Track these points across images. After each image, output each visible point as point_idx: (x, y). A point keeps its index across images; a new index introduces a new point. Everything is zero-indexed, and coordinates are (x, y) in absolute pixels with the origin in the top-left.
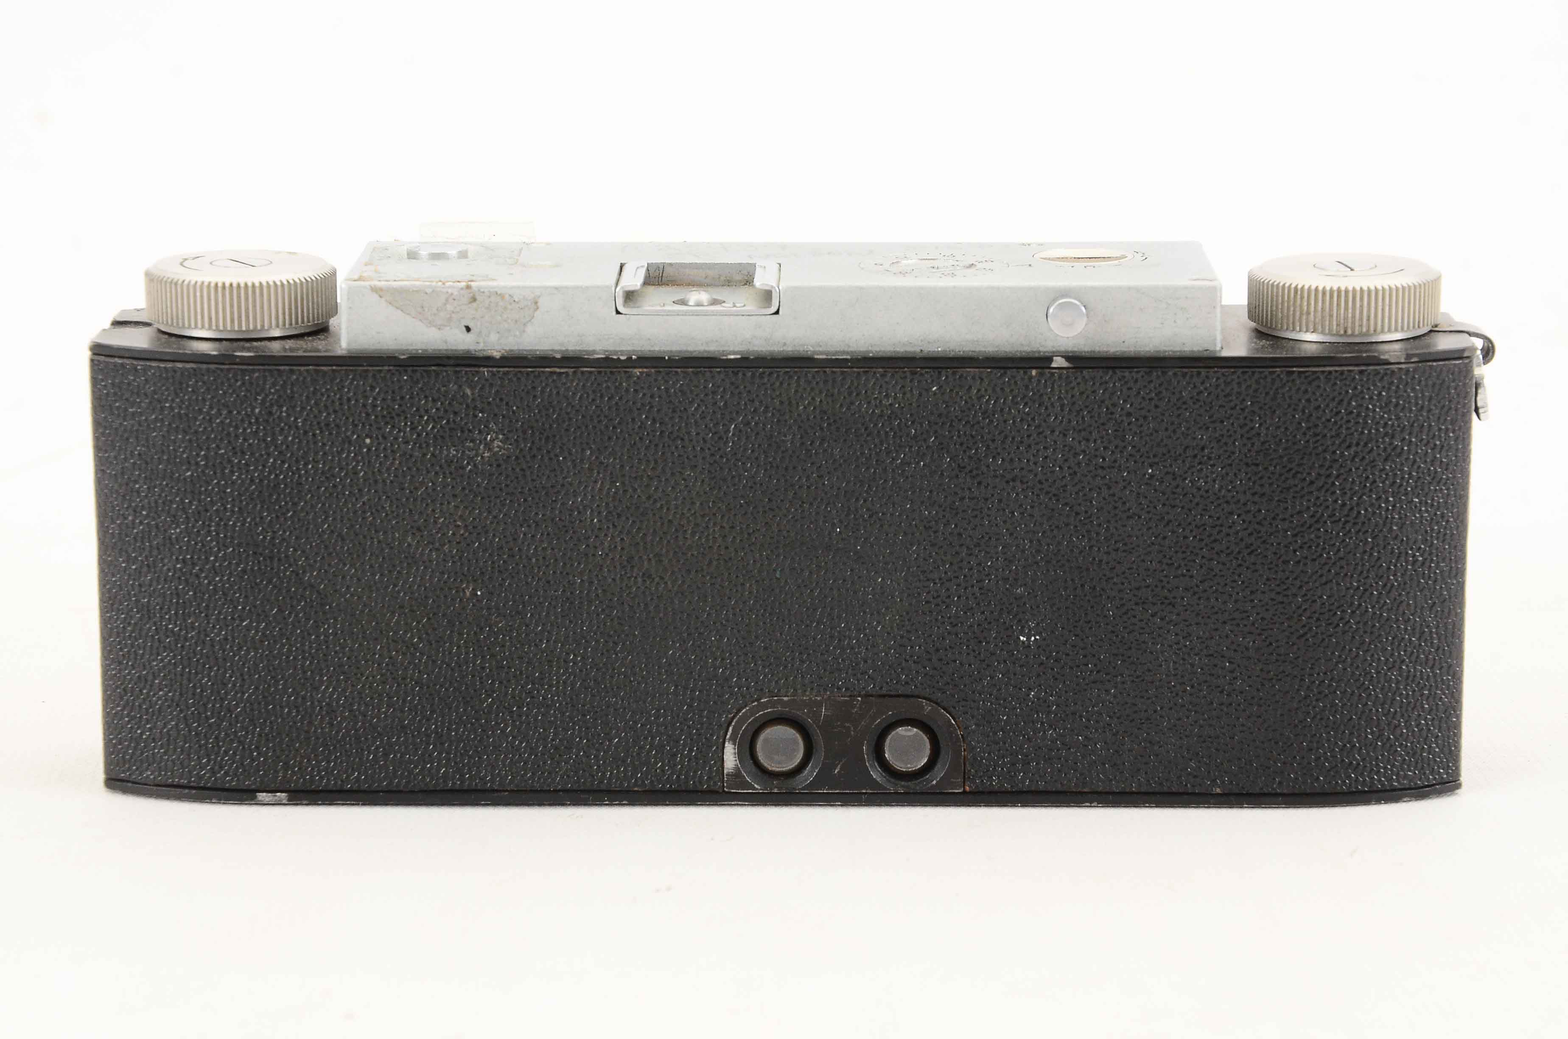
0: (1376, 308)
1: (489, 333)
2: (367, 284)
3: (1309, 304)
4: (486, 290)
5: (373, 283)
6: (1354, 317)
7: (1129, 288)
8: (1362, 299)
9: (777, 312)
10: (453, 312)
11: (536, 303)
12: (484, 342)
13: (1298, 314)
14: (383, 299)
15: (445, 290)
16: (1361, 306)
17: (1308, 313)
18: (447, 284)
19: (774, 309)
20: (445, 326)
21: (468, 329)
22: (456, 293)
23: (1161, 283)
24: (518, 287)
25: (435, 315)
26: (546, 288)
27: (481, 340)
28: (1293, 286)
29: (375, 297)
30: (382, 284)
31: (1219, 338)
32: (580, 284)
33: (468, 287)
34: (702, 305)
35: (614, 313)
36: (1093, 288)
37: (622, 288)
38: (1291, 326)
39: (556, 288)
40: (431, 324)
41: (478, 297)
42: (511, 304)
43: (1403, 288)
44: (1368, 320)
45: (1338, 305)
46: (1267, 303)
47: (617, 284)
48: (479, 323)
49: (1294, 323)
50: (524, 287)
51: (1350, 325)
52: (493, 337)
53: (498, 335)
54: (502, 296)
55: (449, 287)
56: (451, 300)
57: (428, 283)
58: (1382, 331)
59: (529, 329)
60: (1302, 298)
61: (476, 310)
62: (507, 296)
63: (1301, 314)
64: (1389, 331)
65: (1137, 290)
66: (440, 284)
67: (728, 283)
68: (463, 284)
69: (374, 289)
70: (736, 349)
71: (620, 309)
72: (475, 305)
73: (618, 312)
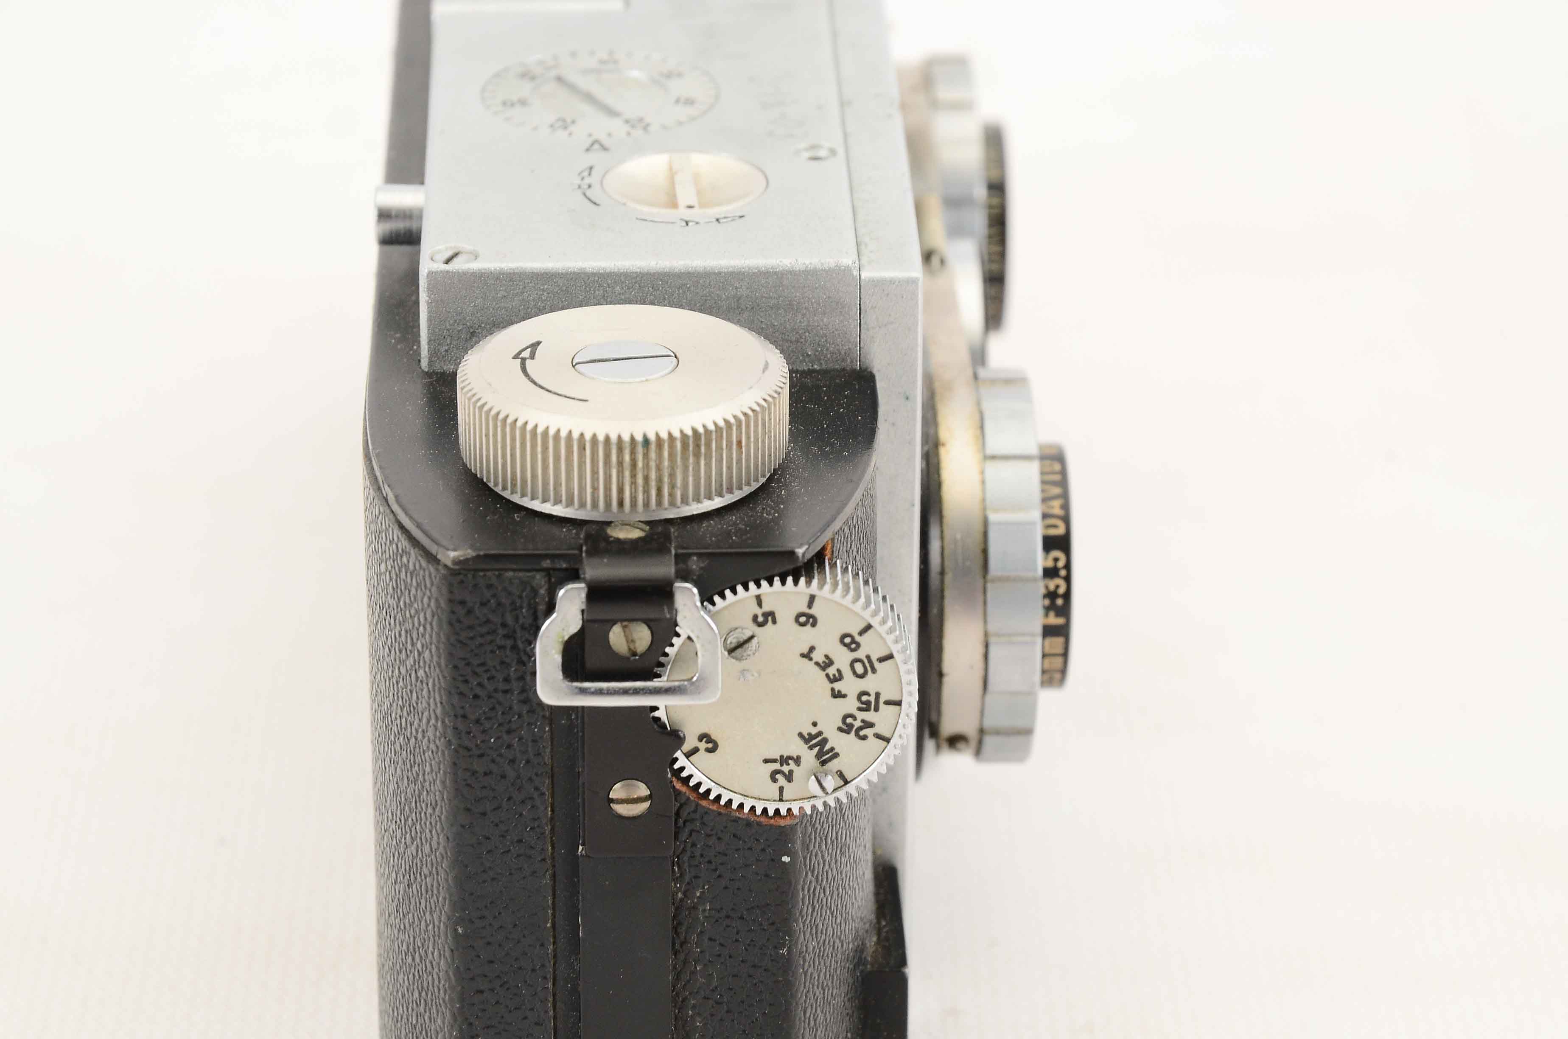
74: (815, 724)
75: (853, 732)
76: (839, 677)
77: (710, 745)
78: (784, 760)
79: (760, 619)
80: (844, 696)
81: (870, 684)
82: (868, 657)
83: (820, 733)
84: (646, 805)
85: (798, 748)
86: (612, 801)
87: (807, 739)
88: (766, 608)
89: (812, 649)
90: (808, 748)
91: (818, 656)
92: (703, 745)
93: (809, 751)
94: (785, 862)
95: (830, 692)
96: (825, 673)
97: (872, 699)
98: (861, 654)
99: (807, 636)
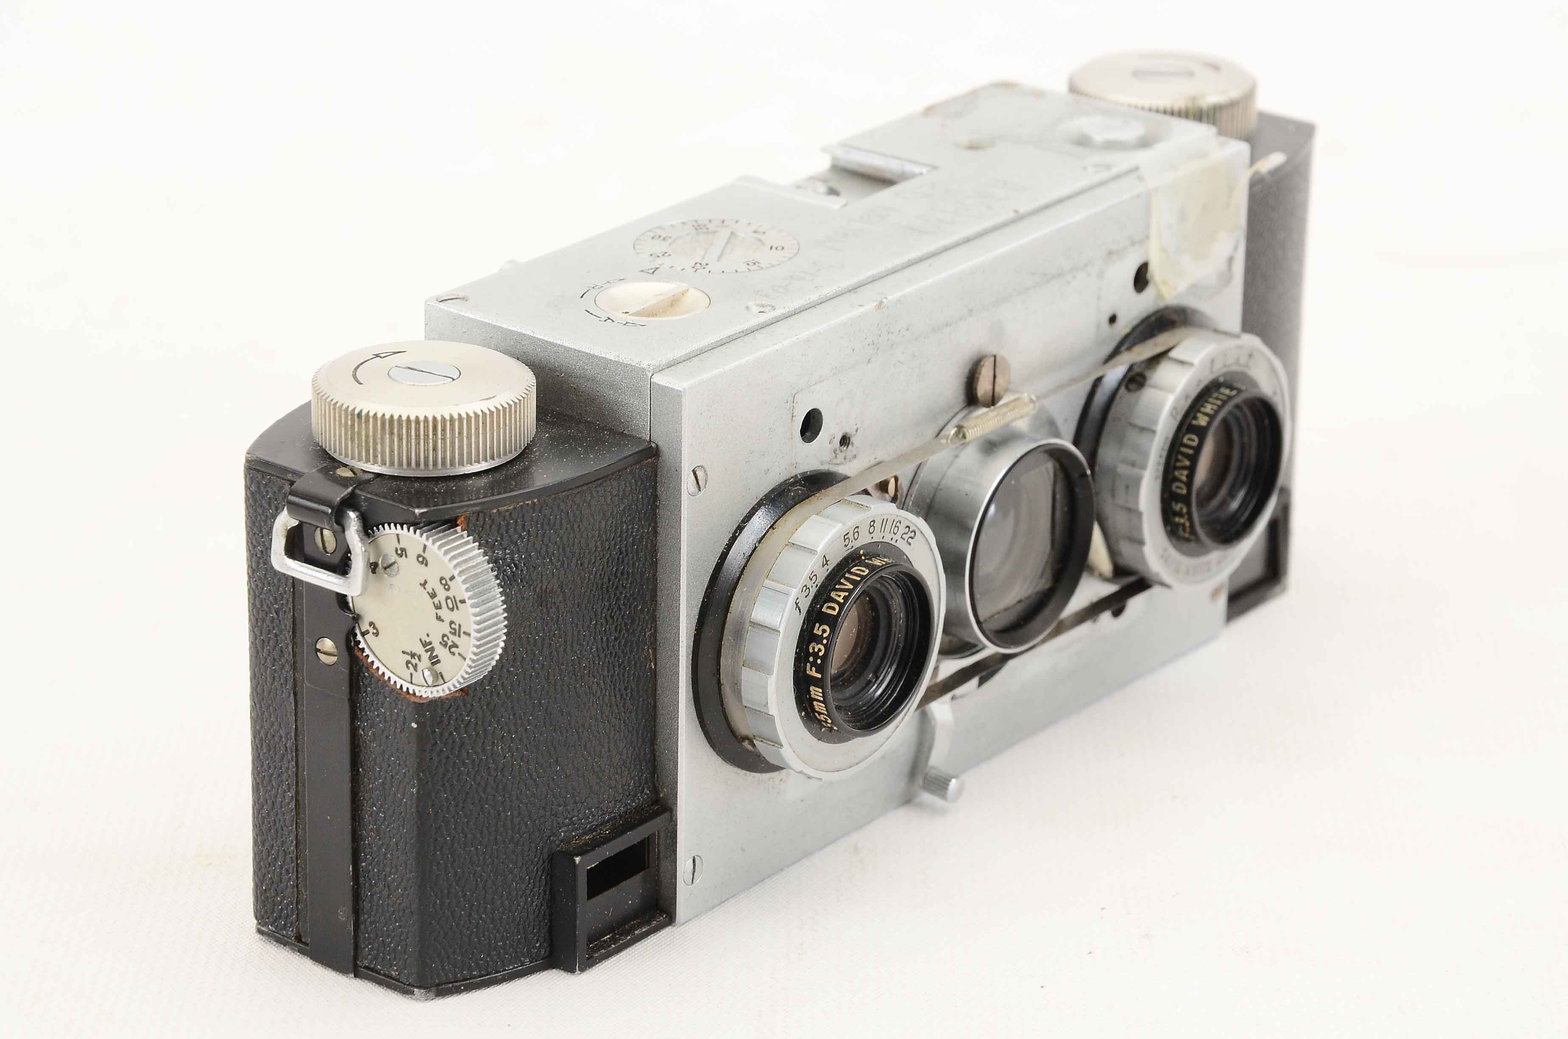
74: (428, 635)
75: (448, 648)
76: (438, 607)
77: (375, 631)
78: (413, 655)
79: (399, 552)
80: (443, 621)
81: (455, 616)
82: (454, 597)
83: (430, 643)
84: (335, 659)
85: (419, 650)
86: (319, 650)
87: (425, 644)
88: (402, 545)
89: (426, 582)
90: (425, 650)
91: (429, 587)
92: (371, 630)
93: (425, 653)
94: (413, 727)
95: (435, 616)
96: (432, 601)
97: (457, 627)
98: (450, 594)
99: (423, 573)
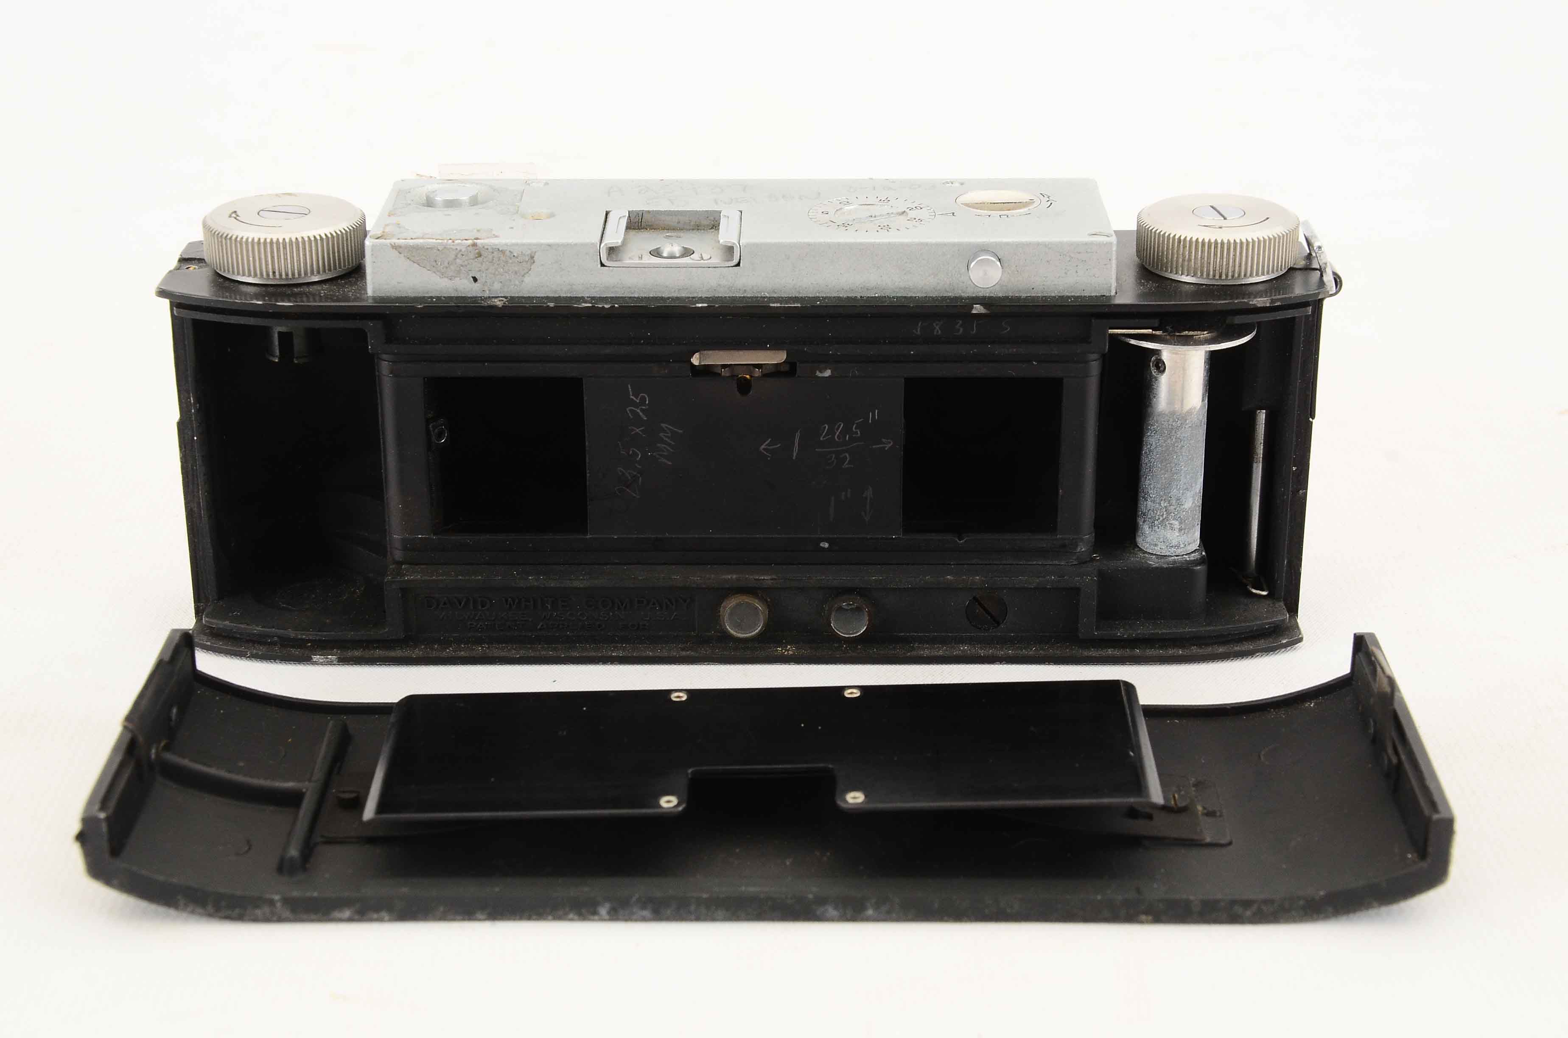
0: (1247, 257)
1: (493, 283)
2: (388, 241)
3: (1190, 253)
4: (489, 247)
5: (394, 241)
6: (1228, 264)
7: (1038, 244)
8: (1235, 249)
9: (738, 265)
10: (462, 266)
11: (532, 257)
12: (490, 290)
13: (1181, 260)
14: (402, 255)
15: (454, 248)
16: (1235, 255)
17: (1190, 260)
18: (457, 242)
19: (735, 261)
20: (455, 277)
21: (475, 280)
22: (463, 250)
23: (1065, 239)
24: (517, 245)
25: (447, 268)
26: (541, 245)
27: (486, 288)
28: (1177, 237)
29: (395, 253)
30: (402, 242)
31: (1114, 285)
32: (570, 241)
33: (474, 245)
34: (675, 257)
35: (599, 265)
36: (1007, 244)
37: (606, 244)
38: (1174, 270)
39: (549, 245)
40: (443, 275)
41: (483, 253)
42: (511, 258)
43: (1270, 239)
44: (1240, 266)
45: (1215, 254)
46: (1154, 248)
47: (601, 243)
48: (484, 275)
49: (1177, 268)
50: (523, 245)
51: (1224, 270)
52: (497, 286)
53: (500, 284)
54: (503, 252)
55: (458, 244)
56: (459, 256)
57: (441, 241)
58: (1251, 275)
59: (527, 279)
60: (1184, 247)
61: (482, 264)
62: (507, 253)
63: (1184, 260)
64: (1257, 275)
65: (1046, 245)
66: (451, 241)
67: (697, 227)
68: (470, 242)
69: (395, 247)
70: (704, 296)
71: (604, 261)
72: (480, 259)
73: (602, 265)
